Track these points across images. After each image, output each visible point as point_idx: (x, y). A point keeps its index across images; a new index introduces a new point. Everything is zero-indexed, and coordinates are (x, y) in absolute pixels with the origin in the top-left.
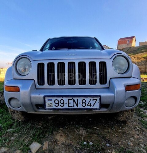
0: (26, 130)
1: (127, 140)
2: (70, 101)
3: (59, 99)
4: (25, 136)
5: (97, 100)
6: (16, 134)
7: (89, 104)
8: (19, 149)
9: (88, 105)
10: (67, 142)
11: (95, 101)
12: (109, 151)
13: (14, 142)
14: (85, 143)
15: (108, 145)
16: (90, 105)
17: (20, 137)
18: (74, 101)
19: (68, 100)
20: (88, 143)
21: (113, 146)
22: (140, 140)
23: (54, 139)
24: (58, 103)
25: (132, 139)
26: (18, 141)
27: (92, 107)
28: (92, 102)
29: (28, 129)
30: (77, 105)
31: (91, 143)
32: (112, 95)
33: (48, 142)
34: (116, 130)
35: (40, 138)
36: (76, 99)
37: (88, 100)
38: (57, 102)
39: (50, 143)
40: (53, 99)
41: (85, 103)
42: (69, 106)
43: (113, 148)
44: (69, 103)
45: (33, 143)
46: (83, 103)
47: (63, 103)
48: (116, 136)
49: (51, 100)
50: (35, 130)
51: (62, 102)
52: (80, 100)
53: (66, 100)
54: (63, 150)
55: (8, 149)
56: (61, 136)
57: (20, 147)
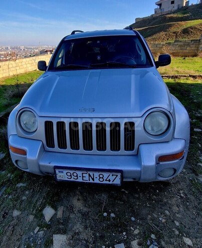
0: (38, 186)
1: (159, 214)
2: (84, 175)
3: (72, 172)
4: (38, 196)
5: (117, 176)
6: (27, 192)
7: (108, 179)
8: (31, 214)
9: (106, 180)
10: (85, 209)
11: (115, 177)
12: (131, 228)
13: (26, 204)
14: (105, 214)
15: (133, 219)
16: (109, 181)
17: (32, 197)
18: (90, 175)
19: (83, 173)
20: (109, 214)
21: (138, 221)
22: (177, 215)
23: (70, 204)
24: (71, 176)
25: (167, 212)
26: (30, 203)
27: (111, 183)
28: (111, 178)
29: (41, 184)
30: (93, 179)
31: (112, 215)
32: (138, 169)
33: (63, 207)
34: (149, 196)
35: (54, 202)
36: (91, 173)
37: (106, 175)
38: (69, 174)
39: (65, 210)
40: (65, 171)
41: (102, 178)
42: (83, 180)
43: (139, 224)
44: (83, 177)
45: (47, 207)
46: (100, 178)
47: (77, 176)
48: (148, 205)
49: (62, 172)
50: (48, 188)
51: (75, 174)
52: (96, 174)
53: (79, 173)
54: (79, 221)
55: (20, 212)
56: (78, 200)
57: (33, 211)
